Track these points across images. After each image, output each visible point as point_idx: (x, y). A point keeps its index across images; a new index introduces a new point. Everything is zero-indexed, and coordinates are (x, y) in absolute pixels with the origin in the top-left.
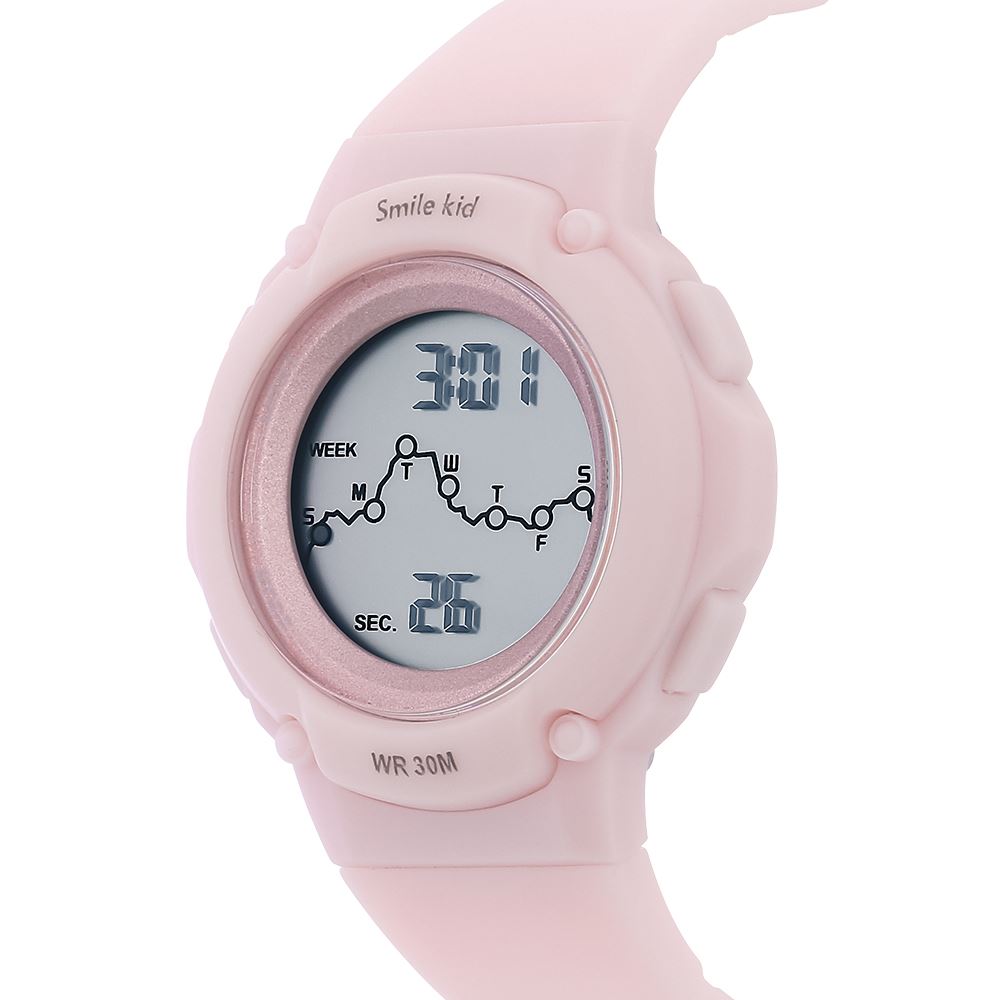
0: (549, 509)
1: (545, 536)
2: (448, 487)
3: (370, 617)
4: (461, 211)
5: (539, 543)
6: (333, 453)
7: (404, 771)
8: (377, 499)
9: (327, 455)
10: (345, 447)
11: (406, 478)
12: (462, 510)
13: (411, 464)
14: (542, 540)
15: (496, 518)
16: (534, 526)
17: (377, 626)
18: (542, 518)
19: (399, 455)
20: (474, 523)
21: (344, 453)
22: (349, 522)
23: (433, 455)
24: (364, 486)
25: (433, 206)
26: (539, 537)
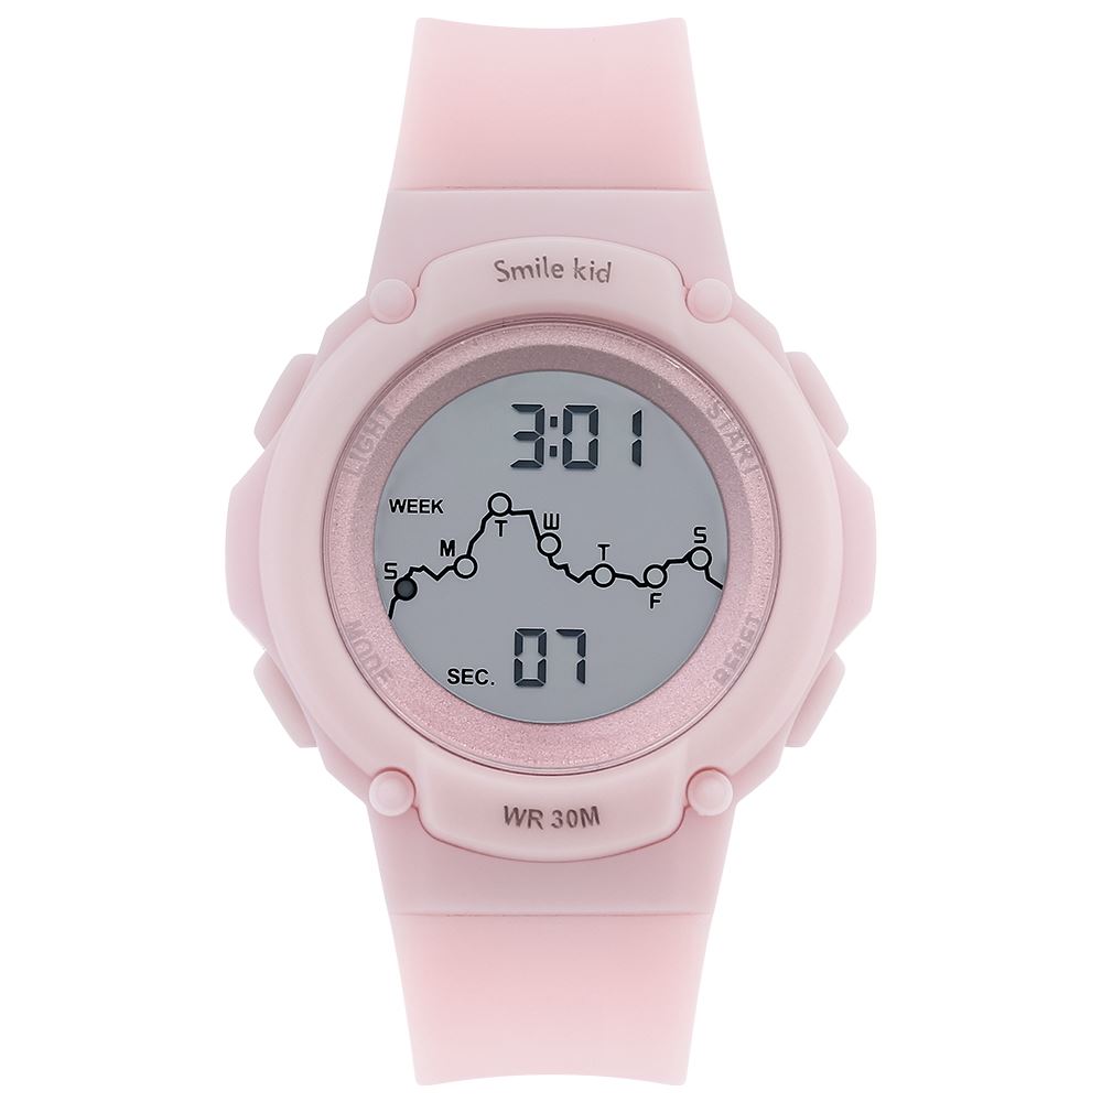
0: (663, 569)
1: (660, 594)
2: (549, 545)
3: (464, 671)
4: (595, 276)
5: (652, 601)
6: (418, 509)
7: (539, 824)
8: (468, 556)
9: (409, 511)
10: (430, 504)
11: (501, 535)
12: (565, 567)
13: (506, 522)
14: (655, 598)
15: (603, 576)
16: (647, 584)
17: (473, 680)
18: (655, 577)
19: (492, 513)
20: (579, 580)
21: (430, 509)
22: (437, 578)
23: (530, 513)
24: (452, 543)
25: (562, 269)
26: (652, 595)
